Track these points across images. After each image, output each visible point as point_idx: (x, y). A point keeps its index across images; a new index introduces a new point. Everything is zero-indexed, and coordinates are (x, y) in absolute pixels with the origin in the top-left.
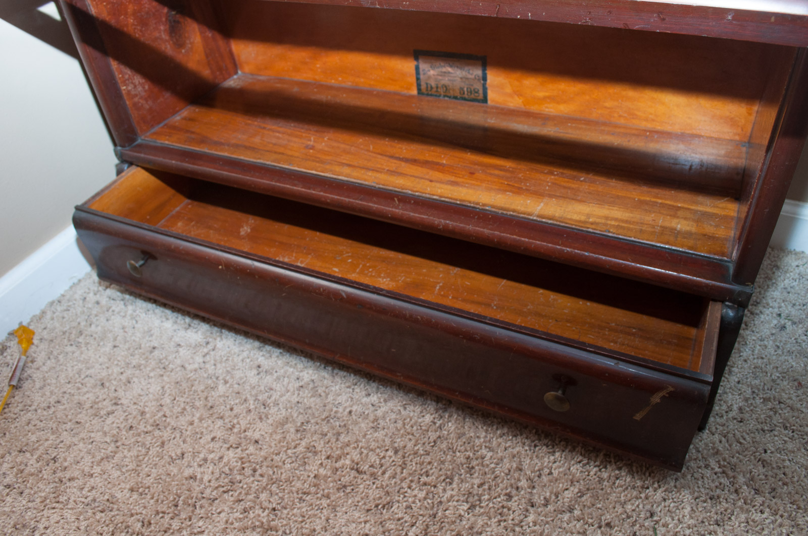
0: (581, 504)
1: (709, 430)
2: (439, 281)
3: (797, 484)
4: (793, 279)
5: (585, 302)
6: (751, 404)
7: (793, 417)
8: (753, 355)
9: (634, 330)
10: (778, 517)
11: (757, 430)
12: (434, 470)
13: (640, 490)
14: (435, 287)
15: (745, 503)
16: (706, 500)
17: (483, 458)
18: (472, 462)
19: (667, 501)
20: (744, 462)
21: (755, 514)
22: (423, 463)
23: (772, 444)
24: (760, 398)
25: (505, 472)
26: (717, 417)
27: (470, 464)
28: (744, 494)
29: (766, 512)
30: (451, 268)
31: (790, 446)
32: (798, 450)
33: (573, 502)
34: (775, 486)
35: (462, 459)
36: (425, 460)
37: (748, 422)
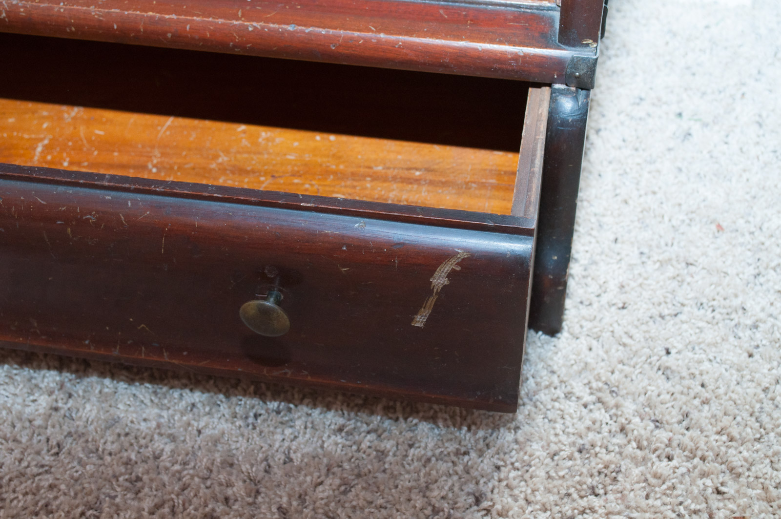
0: (347, 505)
1: (569, 332)
2: (42, 136)
3: (725, 398)
4: (701, 50)
5: (325, 136)
6: (640, 275)
7: (711, 285)
8: (638, 190)
9: (418, 173)
10: (696, 460)
11: (651, 317)
12: (62, 498)
13: (455, 459)
14: (35, 149)
15: (640, 447)
16: (572, 454)
17: (157, 457)
18: (136, 469)
19: (503, 469)
20: (634, 377)
21: (657, 463)
22: (38, 488)
23: (679, 338)
24: (655, 263)
25: (201, 474)
26: (581, 306)
27: (131, 474)
28: (635, 432)
29: (675, 457)
30: (64, 108)
31: (709, 335)
32: (723, 340)
33: (333, 504)
34: (688, 409)
35: (115, 467)
36: (42, 483)
37: (635, 307)
